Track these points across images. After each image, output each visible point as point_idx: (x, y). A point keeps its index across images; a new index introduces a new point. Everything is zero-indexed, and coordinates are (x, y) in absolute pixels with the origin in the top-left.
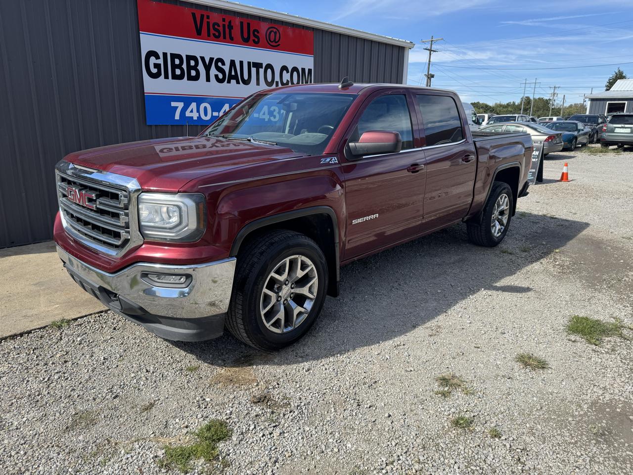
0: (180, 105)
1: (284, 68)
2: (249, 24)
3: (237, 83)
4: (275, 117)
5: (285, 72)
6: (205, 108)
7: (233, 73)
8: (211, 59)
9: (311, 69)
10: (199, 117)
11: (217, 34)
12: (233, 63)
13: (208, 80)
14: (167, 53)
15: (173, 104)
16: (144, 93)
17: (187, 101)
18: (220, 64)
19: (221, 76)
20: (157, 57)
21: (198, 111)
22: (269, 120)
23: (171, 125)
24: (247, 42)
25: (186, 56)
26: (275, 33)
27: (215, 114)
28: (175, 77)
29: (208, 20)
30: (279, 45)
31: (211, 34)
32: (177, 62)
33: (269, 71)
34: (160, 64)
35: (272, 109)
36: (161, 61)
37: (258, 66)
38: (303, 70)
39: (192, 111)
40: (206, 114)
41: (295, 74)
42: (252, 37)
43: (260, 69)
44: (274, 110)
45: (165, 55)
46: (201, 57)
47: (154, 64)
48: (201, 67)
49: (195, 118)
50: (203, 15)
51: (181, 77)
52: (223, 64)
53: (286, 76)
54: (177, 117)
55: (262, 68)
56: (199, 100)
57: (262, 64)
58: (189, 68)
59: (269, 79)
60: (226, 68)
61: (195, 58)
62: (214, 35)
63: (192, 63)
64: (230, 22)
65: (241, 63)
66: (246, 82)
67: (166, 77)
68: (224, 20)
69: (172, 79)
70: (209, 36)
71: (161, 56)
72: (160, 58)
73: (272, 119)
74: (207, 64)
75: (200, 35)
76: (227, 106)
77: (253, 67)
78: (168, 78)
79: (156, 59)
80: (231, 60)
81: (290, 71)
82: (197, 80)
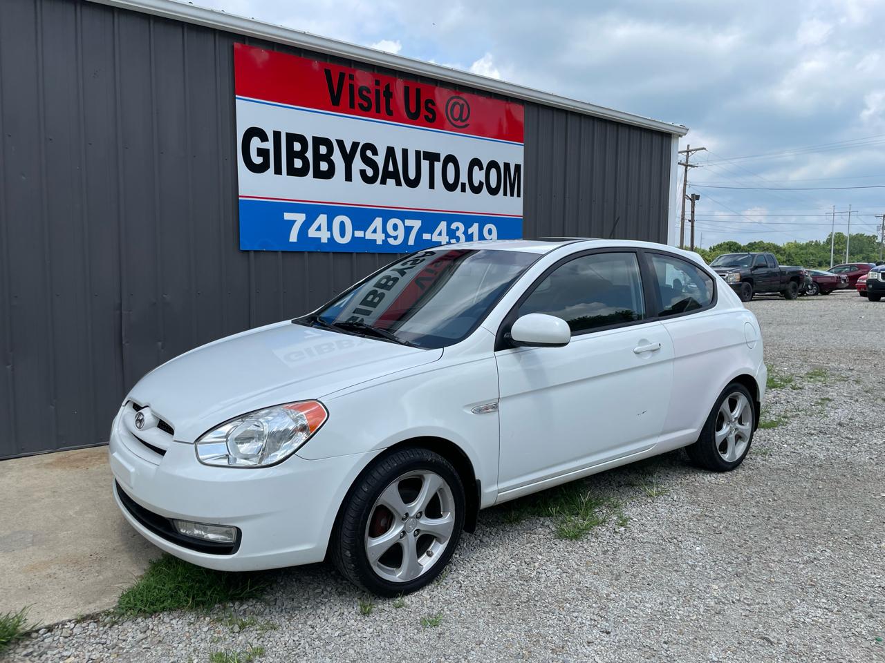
0: (300, 218)
1: (476, 162)
2: (418, 91)
3: (397, 185)
5: (476, 168)
6: (342, 225)
7: (391, 168)
8: (355, 145)
9: (520, 165)
10: (331, 239)
11: (366, 105)
12: (390, 152)
13: (349, 177)
15: (288, 216)
16: (238, 196)
17: (311, 211)
18: (369, 153)
19: (370, 172)
20: (264, 138)
21: (330, 228)
23: (283, 251)
24: (416, 119)
25: (314, 138)
26: (462, 106)
27: (359, 234)
28: (292, 171)
29: (351, 82)
30: (467, 125)
31: (356, 105)
32: (297, 147)
33: (451, 166)
34: (268, 150)
35: (454, 226)
36: (269, 145)
37: (432, 157)
38: (507, 166)
39: (319, 229)
40: (343, 234)
41: (493, 172)
42: (424, 112)
43: (436, 163)
44: (458, 229)
45: (277, 135)
46: (337, 140)
47: (258, 149)
48: (337, 157)
49: (324, 240)
50: (344, 74)
51: (302, 172)
52: (375, 153)
53: (479, 176)
54: (293, 237)
55: (439, 161)
56: (332, 211)
57: (439, 154)
58: (318, 158)
59: (451, 180)
60: (380, 160)
61: (327, 143)
62: (360, 105)
63: (323, 150)
64: (388, 87)
65: (405, 152)
66: (413, 183)
67: (278, 171)
68: (377, 83)
69: (288, 175)
70: (352, 106)
71: (271, 136)
72: (267, 140)
74: (348, 152)
75: (338, 105)
76: (378, 222)
77: (424, 159)
78: (280, 173)
79: (262, 141)
80: (388, 147)
81: (485, 167)
82: (330, 178)
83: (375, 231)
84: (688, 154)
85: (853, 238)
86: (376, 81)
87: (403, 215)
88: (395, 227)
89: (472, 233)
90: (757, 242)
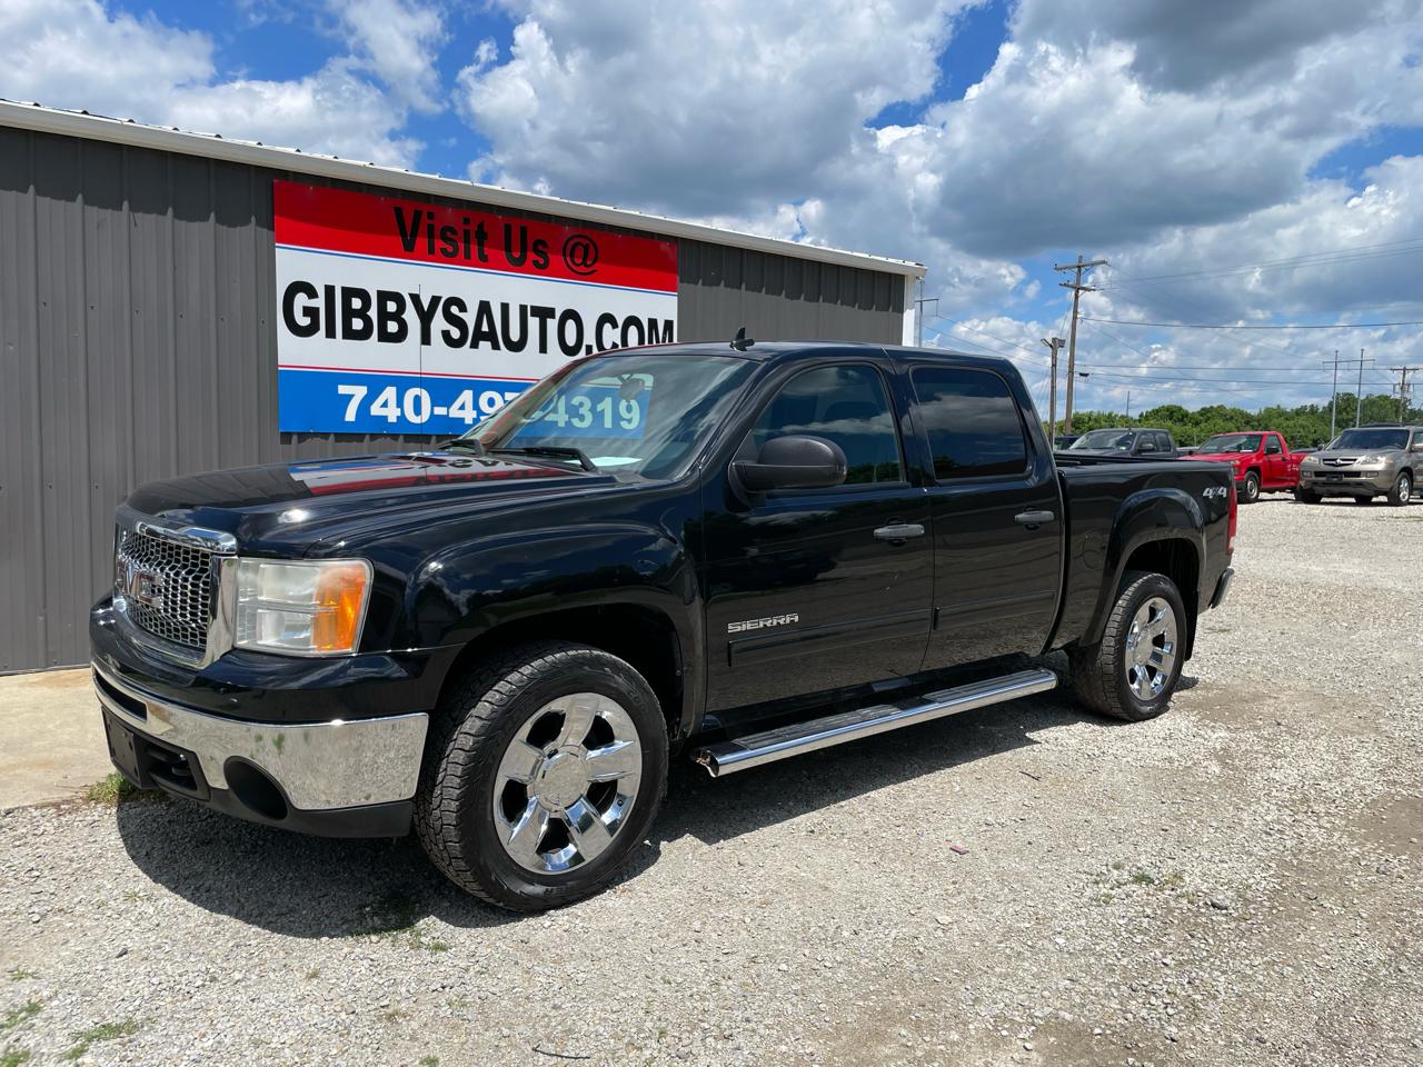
0: (360, 392)
1: (607, 319)
2: (524, 230)
3: (493, 349)
4: (582, 418)
5: (607, 326)
6: (417, 400)
7: (485, 328)
8: (435, 300)
9: (672, 322)
10: (402, 418)
11: (451, 249)
12: (484, 308)
13: (426, 339)
14: (333, 287)
15: (343, 389)
16: (277, 366)
17: (375, 383)
18: (454, 310)
19: (455, 333)
20: (312, 293)
21: (400, 404)
22: (568, 423)
23: (336, 434)
24: (521, 265)
25: (379, 292)
26: (586, 248)
27: (440, 411)
28: (349, 334)
29: (431, 222)
30: (595, 271)
31: (437, 250)
32: (357, 303)
33: (571, 325)
34: (318, 309)
36: (319, 303)
37: (544, 313)
38: (653, 323)
39: (385, 405)
40: (418, 411)
41: (633, 331)
42: (531, 256)
43: (549, 320)
44: (581, 404)
45: (330, 290)
46: (410, 295)
47: (304, 307)
48: (410, 315)
50: (421, 212)
51: (364, 334)
52: (463, 308)
53: (611, 336)
54: (350, 416)
55: (554, 317)
56: (403, 383)
57: (554, 309)
58: (384, 316)
59: (571, 340)
60: (470, 318)
61: (398, 298)
62: (444, 252)
63: (392, 307)
64: (481, 226)
65: (505, 308)
66: (517, 347)
67: (331, 333)
68: (467, 221)
69: (344, 338)
70: (431, 251)
71: (321, 292)
72: (316, 297)
73: (576, 422)
74: (426, 309)
75: (412, 250)
76: (467, 396)
77: (532, 315)
78: (334, 337)
79: (310, 298)
80: (482, 302)
81: (620, 323)
82: (400, 341)
83: (462, 407)
84: (1080, 271)
85: (1370, 403)
86: (465, 219)
87: (502, 387)
88: (491, 402)
89: (603, 411)
90: (1215, 406)
